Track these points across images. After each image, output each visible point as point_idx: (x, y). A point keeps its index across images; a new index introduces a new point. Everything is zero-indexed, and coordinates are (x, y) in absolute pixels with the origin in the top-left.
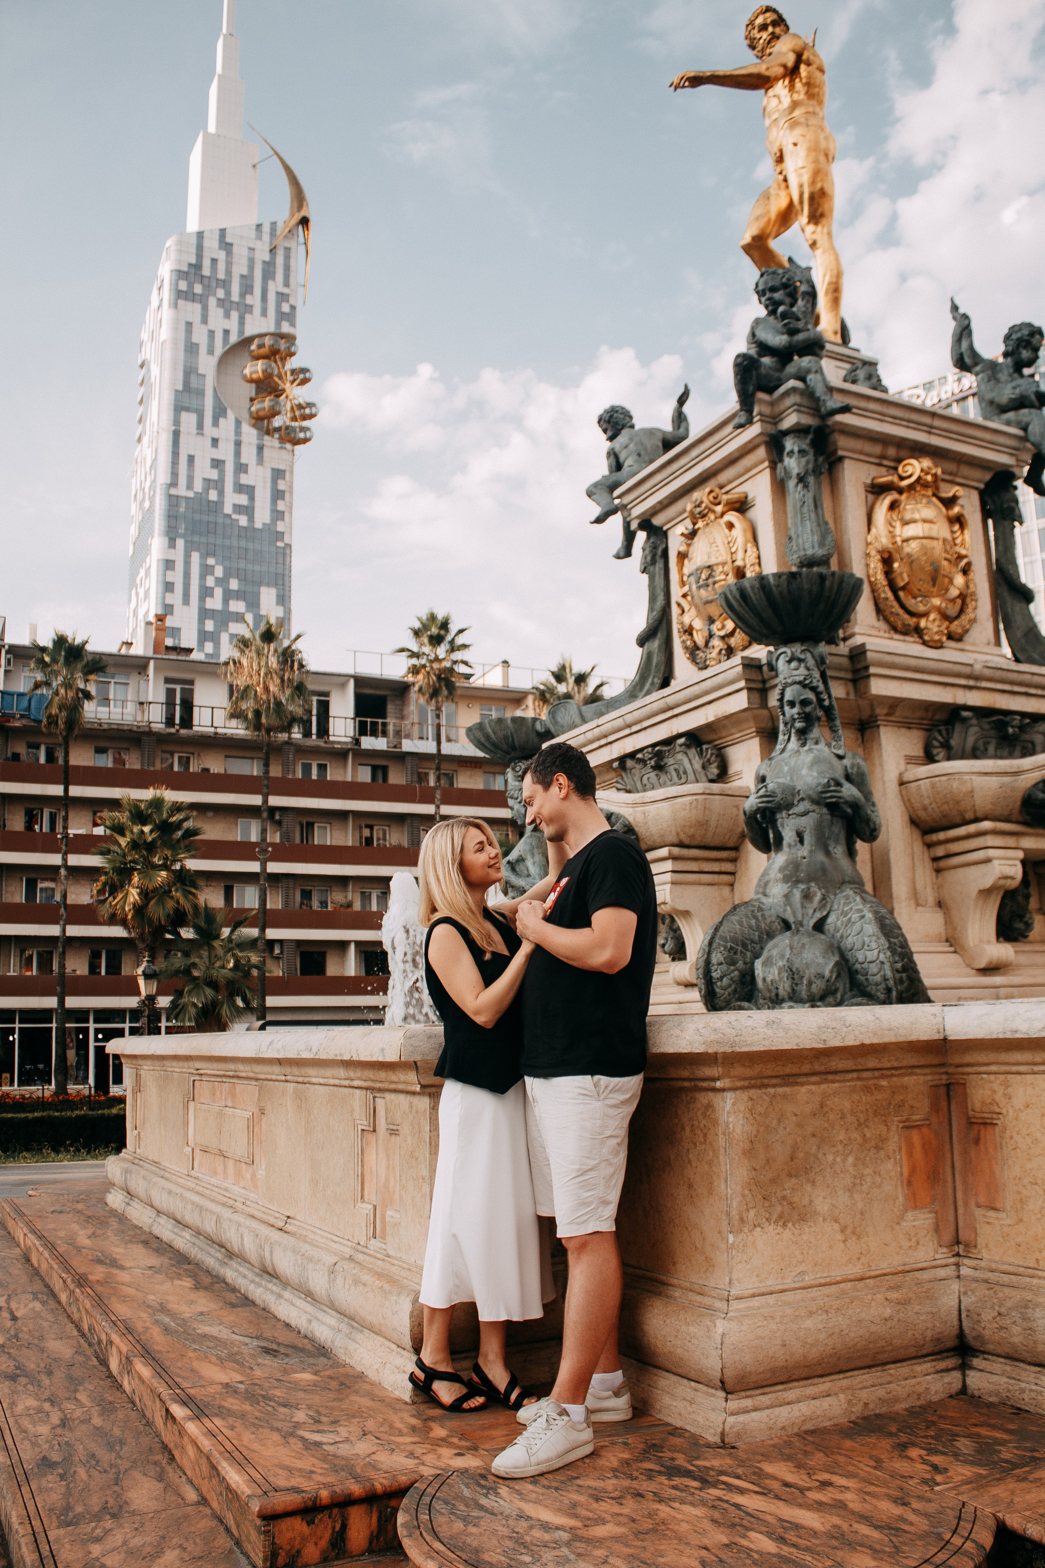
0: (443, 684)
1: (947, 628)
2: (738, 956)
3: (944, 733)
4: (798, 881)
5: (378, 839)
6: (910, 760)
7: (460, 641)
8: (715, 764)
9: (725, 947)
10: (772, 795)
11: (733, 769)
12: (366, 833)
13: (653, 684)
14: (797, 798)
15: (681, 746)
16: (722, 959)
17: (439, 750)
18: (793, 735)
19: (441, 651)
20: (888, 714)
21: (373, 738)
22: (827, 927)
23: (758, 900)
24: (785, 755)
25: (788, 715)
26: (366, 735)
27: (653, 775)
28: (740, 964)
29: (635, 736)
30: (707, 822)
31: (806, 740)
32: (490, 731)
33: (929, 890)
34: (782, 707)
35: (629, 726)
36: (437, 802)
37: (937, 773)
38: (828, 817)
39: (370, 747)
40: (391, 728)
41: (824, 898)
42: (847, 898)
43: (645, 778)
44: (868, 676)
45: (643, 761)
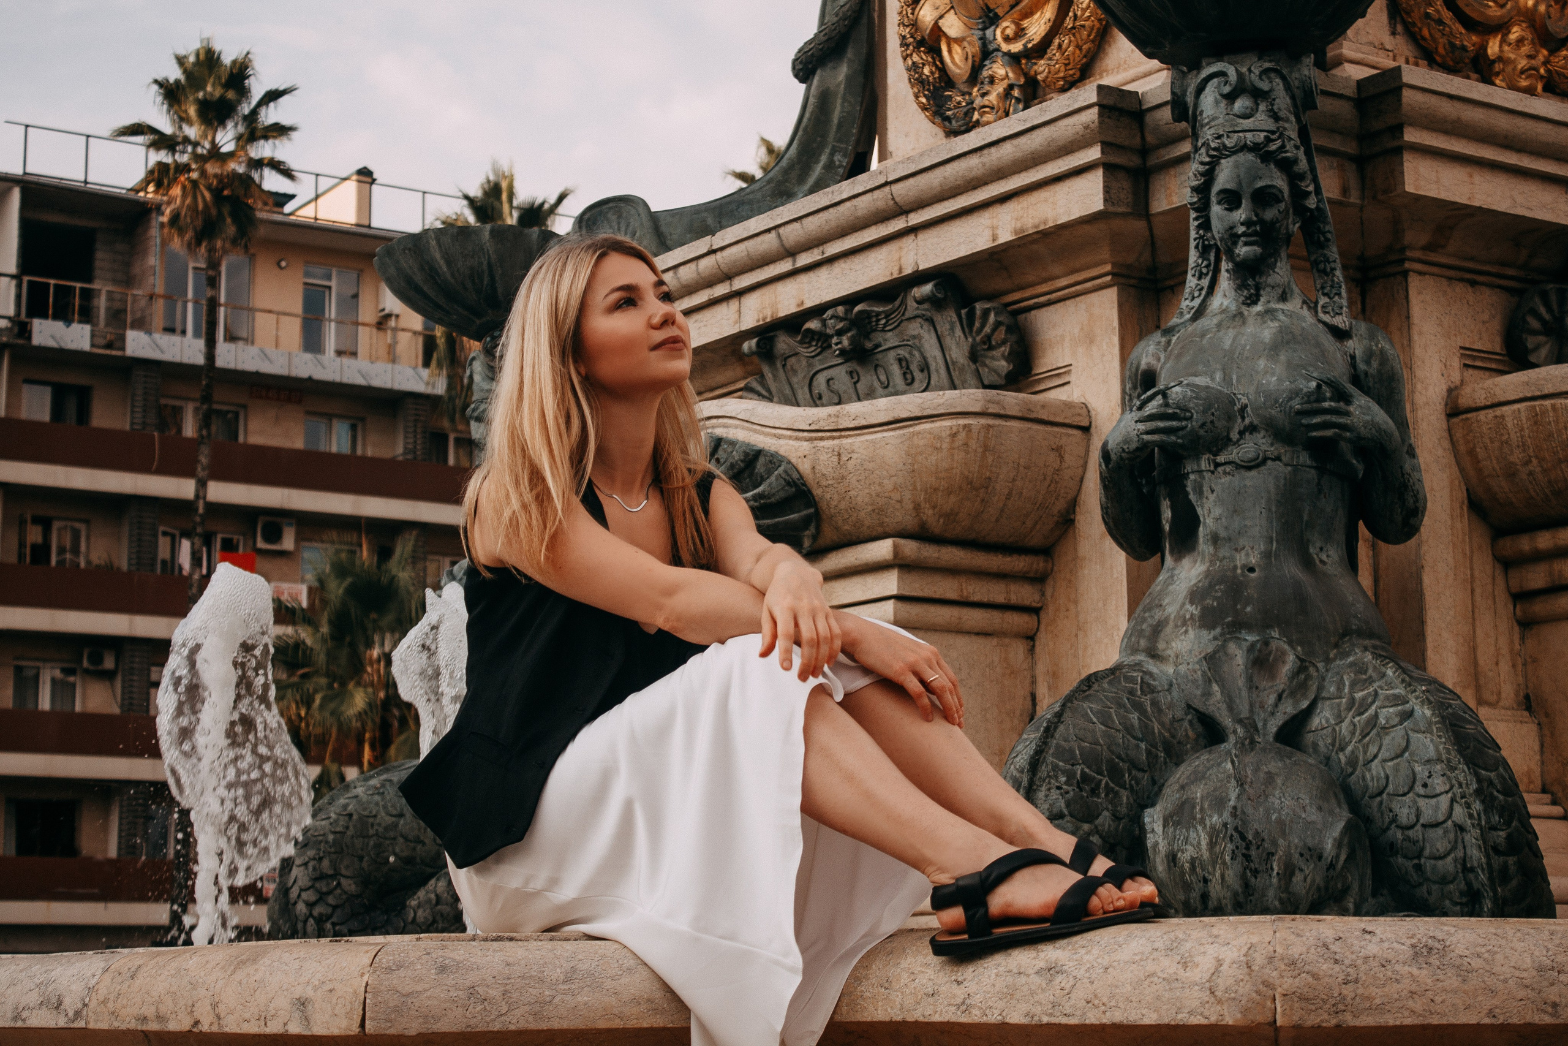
0: (226, 211)
1: (1546, 63)
2: (1101, 799)
3: (1553, 298)
4: (1237, 626)
5: (61, 550)
6: (1472, 359)
7: (271, 115)
8: (1005, 349)
9: (1070, 776)
10: (1180, 413)
11: (1049, 359)
12: (34, 535)
13: (830, 166)
14: (1239, 425)
15: (920, 302)
16: (1062, 804)
17: (210, 355)
18: (1224, 275)
19: (226, 138)
20: (1429, 247)
21: (60, 325)
22: (1309, 738)
23: (1137, 666)
24: (1204, 323)
25: (1217, 226)
26: (44, 315)
27: (840, 374)
28: (1105, 819)
29: (803, 278)
30: (987, 483)
31: (1258, 288)
32: (438, 256)
33: (1505, 667)
34: (1203, 208)
35: (791, 253)
36: (201, 473)
37: (1549, 389)
38: (1312, 474)
39: (51, 343)
40: (102, 304)
41: (1302, 667)
42: (1360, 668)
43: (821, 379)
44: (1398, 151)
45: (822, 340)
